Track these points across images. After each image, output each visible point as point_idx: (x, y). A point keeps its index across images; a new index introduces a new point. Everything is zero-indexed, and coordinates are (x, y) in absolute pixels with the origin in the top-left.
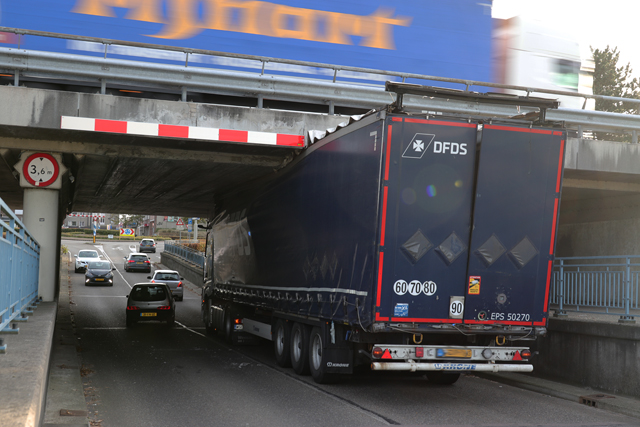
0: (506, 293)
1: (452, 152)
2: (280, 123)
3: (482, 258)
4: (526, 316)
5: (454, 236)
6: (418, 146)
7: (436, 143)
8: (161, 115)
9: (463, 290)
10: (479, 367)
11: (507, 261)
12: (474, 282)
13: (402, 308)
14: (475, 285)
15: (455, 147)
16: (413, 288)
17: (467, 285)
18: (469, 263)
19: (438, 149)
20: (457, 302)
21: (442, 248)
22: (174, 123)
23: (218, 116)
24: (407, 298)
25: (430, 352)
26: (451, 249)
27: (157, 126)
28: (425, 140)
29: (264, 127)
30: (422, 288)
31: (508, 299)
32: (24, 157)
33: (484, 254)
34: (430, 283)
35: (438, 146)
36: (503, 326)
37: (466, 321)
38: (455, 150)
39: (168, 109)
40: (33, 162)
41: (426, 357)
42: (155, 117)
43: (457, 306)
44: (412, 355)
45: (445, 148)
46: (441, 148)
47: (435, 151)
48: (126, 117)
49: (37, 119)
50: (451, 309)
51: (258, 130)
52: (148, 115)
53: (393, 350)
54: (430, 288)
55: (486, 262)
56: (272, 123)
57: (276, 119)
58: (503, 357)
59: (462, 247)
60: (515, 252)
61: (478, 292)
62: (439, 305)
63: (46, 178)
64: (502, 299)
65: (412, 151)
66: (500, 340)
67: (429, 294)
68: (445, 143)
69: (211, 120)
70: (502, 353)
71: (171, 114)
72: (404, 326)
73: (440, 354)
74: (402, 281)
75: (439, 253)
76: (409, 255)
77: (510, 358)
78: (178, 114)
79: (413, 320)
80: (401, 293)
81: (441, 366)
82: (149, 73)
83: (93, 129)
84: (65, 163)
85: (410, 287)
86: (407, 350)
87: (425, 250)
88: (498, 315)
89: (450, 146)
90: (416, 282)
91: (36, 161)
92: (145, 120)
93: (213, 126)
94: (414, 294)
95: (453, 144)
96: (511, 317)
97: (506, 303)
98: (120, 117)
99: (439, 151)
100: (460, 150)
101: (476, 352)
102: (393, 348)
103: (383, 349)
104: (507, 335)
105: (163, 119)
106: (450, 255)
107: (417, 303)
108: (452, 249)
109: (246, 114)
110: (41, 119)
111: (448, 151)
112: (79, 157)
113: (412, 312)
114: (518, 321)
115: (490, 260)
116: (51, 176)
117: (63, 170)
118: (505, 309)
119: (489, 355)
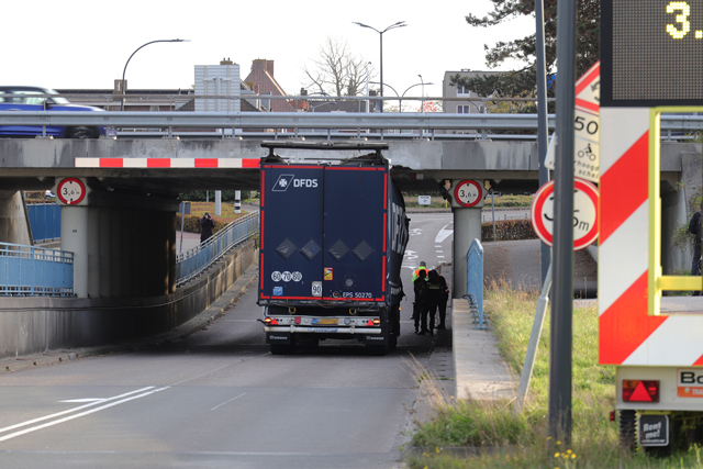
0: (352, 279)
1: (307, 186)
2: (245, 150)
3: (332, 256)
4: (369, 295)
5: (312, 241)
6: (283, 183)
7: (295, 180)
8: (149, 151)
9: (321, 277)
10: (340, 330)
11: (351, 257)
12: (328, 272)
13: (278, 290)
14: (329, 274)
15: (309, 182)
16: (286, 276)
17: (323, 274)
18: (324, 259)
19: (297, 184)
20: (317, 286)
21: (304, 249)
22: (159, 157)
23: (194, 148)
24: (281, 283)
25: (306, 320)
26: (310, 250)
27: (145, 160)
28: (288, 179)
29: (232, 154)
30: (292, 276)
31: (354, 283)
32: (57, 182)
33: (334, 253)
34: (297, 273)
35: (297, 182)
36: (354, 301)
37: (325, 298)
38: (309, 184)
39: (154, 146)
40: (64, 186)
41: (302, 323)
42: (144, 153)
43: (317, 288)
44: (293, 322)
45: (302, 183)
46: (299, 183)
47: (295, 186)
48: (122, 155)
49: (58, 162)
50: (313, 290)
51: (227, 157)
52: (139, 152)
54: (297, 277)
55: (335, 258)
56: (238, 150)
57: (242, 147)
58: (360, 324)
59: (317, 249)
60: (355, 251)
61: (331, 279)
62: (305, 288)
63: (76, 197)
64: (349, 283)
65: (279, 187)
66: (353, 311)
67: (297, 280)
68: (302, 180)
69: (188, 152)
70: (360, 321)
71: (156, 150)
72: (281, 302)
73: (315, 322)
74: (277, 272)
75: (302, 253)
76: (281, 255)
77: (366, 324)
78: (162, 149)
79: (287, 298)
80: (277, 280)
81: (313, 329)
82: (139, 119)
83: (98, 166)
84: (89, 185)
85: (283, 276)
86: (290, 319)
87: (292, 251)
88: (348, 294)
89: (305, 182)
90: (287, 272)
91: (67, 184)
92: (137, 156)
93: (190, 157)
94: (286, 280)
95: (307, 180)
96: (358, 295)
97: (353, 286)
98: (118, 155)
99: (298, 186)
101: (341, 320)
102: (279, 317)
103: (272, 318)
104: (356, 308)
105: (151, 154)
106: (310, 254)
107: (289, 287)
109: (216, 144)
110: (61, 161)
111: (304, 185)
112: (101, 179)
113: (285, 292)
114: (364, 298)
115: (338, 257)
116: (79, 196)
117: (88, 190)
118: (353, 290)
119: (348, 322)
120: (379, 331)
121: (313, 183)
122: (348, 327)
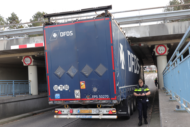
0: (96, 87)
1: (67, 35)
3: (83, 74)
4: (107, 96)
5: (72, 67)
6: (55, 35)
7: (61, 33)
9: (79, 87)
10: (93, 117)
11: (94, 74)
12: (82, 84)
13: (57, 96)
14: (83, 85)
15: (68, 33)
16: (61, 88)
18: (80, 77)
19: (62, 35)
20: (77, 92)
21: (69, 72)
24: (59, 92)
25: (75, 111)
27: (34, 44)
28: (57, 33)
30: (64, 87)
31: (98, 90)
33: (84, 72)
34: (66, 85)
35: (62, 34)
36: (98, 100)
37: (82, 99)
38: (68, 34)
39: (37, 39)
40: (25, 59)
41: (74, 113)
42: (34, 42)
43: (77, 94)
44: (69, 112)
45: (64, 34)
46: (63, 34)
47: (61, 36)
48: (27, 43)
50: (75, 95)
52: (32, 42)
53: (63, 111)
54: (66, 88)
55: (85, 76)
58: (105, 113)
59: (76, 71)
60: (97, 70)
61: (85, 88)
62: (71, 94)
64: (95, 90)
65: (53, 38)
66: (99, 106)
67: (67, 90)
68: (64, 32)
70: (105, 111)
71: (38, 40)
72: (59, 102)
73: (79, 112)
74: (56, 86)
75: (68, 74)
76: (57, 76)
77: (108, 113)
78: (40, 40)
79: (62, 100)
80: (56, 90)
85: (59, 88)
86: (68, 110)
87: (63, 74)
88: (95, 96)
89: (66, 33)
90: (61, 85)
94: (61, 90)
95: (67, 32)
96: (101, 97)
97: (97, 91)
98: (25, 44)
99: (62, 36)
100: (70, 34)
101: (94, 111)
103: (59, 110)
104: (101, 104)
105: (36, 42)
106: (72, 74)
107: (62, 93)
108: (72, 72)
111: (66, 35)
112: (36, 56)
113: (61, 96)
114: (104, 98)
115: (87, 75)
116: (30, 62)
118: (97, 94)
119: (98, 112)
120: (115, 117)
121: (70, 33)
122: (98, 115)
